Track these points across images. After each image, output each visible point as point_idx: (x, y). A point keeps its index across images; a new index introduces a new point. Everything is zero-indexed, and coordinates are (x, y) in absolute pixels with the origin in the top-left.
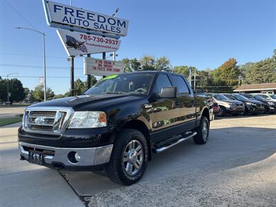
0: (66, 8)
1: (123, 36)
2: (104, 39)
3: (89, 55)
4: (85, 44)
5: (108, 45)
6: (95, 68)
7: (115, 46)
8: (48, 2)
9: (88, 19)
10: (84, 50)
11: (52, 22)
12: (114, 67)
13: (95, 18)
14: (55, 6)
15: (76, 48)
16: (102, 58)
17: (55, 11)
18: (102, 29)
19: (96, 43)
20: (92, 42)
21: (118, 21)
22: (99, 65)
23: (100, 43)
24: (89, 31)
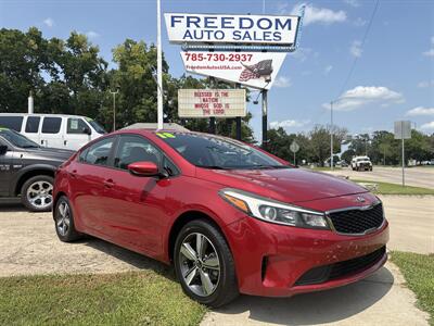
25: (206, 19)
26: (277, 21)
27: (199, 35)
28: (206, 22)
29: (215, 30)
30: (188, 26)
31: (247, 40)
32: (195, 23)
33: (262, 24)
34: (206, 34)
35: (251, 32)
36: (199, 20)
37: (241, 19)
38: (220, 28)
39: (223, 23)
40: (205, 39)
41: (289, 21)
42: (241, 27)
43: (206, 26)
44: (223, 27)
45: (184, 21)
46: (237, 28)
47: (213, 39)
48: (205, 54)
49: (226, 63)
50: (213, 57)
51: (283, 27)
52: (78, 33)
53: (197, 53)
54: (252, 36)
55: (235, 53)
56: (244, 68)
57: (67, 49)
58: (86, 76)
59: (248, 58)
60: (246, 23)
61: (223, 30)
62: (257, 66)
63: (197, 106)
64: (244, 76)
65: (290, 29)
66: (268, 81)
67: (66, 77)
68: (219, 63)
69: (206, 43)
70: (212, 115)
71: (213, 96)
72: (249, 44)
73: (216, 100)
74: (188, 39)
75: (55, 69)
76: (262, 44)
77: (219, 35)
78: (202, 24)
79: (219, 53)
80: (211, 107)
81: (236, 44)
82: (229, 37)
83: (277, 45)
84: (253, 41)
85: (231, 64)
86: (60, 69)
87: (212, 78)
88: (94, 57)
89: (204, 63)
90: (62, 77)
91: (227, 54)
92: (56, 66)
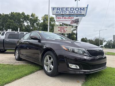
25: (62, 8)
26: (81, 8)
27: (60, 13)
28: (62, 9)
29: (64, 11)
30: (57, 10)
31: (72, 14)
32: (59, 9)
33: (76, 9)
34: (62, 12)
35: (73, 11)
36: (60, 9)
37: (71, 8)
38: (65, 11)
39: (66, 9)
40: (61, 13)
41: (84, 8)
42: (71, 10)
43: (62, 10)
44: (66, 10)
45: (56, 9)
46: (70, 11)
47: (63, 13)
48: (61, 17)
49: (67, 19)
50: (63, 18)
51: (82, 10)
52: (33, 13)
53: (59, 17)
54: (74, 13)
55: (69, 17)
56: (71, 21)
57: (31, 17)
58: (35, 24)
59: (72, 18)
60: (72, 9)
61: (66, 11)
62: (75, 20)
63: (59, 30)
64: (71, 23)
65: (84, 10)
66: (77, 24)
67: (30, 24)
68: (65, 20)
69: (62, 14)
70: (62, 33)
71: (63, 28)
72: (73, 15)
73: (64, 29)
74: (57, 13)
75: (28, 22)
76: (76, 15)
77: (65, 12)
78: (61, 10)
79: (65, 17)
80: (62, 31)
81: (70, 15)
82: (68, 13)
83: (80, 15)
84: (74, 14)
85: (68, 20)
86: (29, 22)
87: (63, 23)
88: (37, 19)
89: (61, 19)
90: (29, 24)
91: (67, 17)
92: (28, 21)
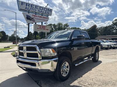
0: (26, 4)
1: (50, 15)
2: (42, 16)
3: (36, 23)
4: (34, 18)
5: (44, 19)
6: (38, 29)
7: (46, 19)
8: (19, 1)
9: (36, 8)
10: (34, 21)
11: (21, 9)
12: (46, 28)
13: (39, 8)
14: (22, 3)
15: (30, 20)
16: (41, 24)
17: (22, 5)
18: (41, 13)
19: (39, 18)
20: (37, 18)
21: (48, 9)
22: (40, 27)
23: (40, 18)
24: (36, 13)
